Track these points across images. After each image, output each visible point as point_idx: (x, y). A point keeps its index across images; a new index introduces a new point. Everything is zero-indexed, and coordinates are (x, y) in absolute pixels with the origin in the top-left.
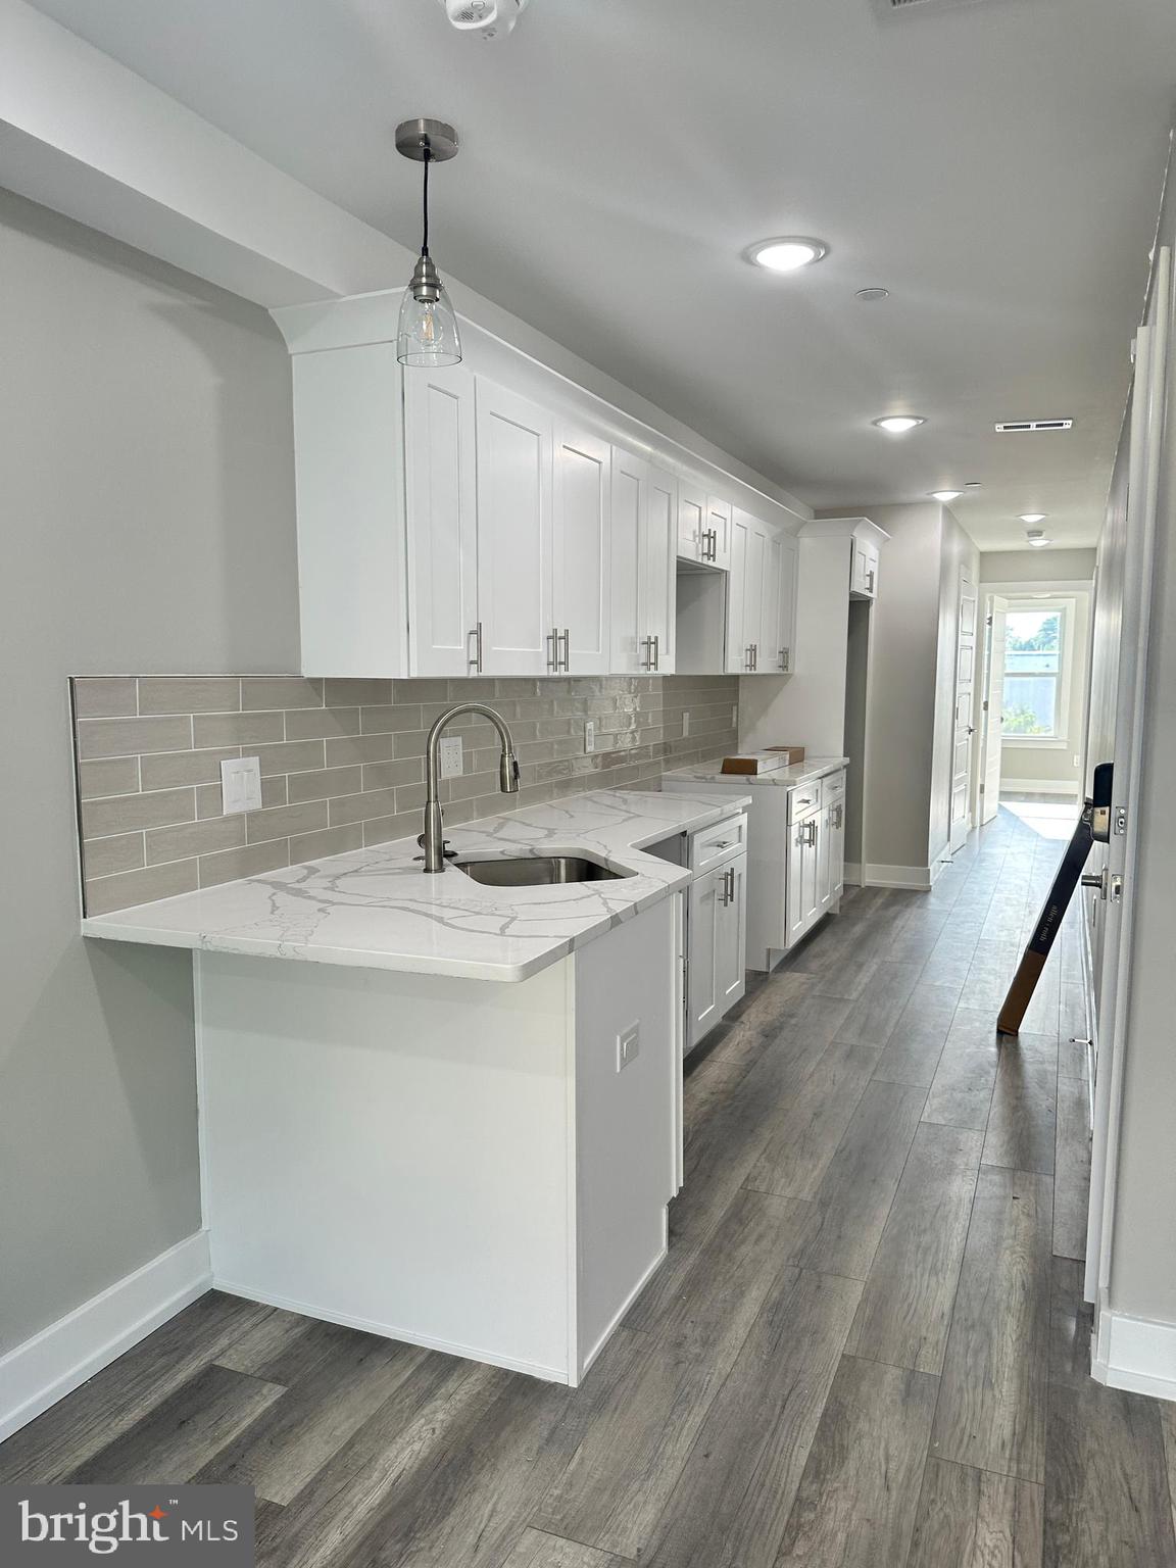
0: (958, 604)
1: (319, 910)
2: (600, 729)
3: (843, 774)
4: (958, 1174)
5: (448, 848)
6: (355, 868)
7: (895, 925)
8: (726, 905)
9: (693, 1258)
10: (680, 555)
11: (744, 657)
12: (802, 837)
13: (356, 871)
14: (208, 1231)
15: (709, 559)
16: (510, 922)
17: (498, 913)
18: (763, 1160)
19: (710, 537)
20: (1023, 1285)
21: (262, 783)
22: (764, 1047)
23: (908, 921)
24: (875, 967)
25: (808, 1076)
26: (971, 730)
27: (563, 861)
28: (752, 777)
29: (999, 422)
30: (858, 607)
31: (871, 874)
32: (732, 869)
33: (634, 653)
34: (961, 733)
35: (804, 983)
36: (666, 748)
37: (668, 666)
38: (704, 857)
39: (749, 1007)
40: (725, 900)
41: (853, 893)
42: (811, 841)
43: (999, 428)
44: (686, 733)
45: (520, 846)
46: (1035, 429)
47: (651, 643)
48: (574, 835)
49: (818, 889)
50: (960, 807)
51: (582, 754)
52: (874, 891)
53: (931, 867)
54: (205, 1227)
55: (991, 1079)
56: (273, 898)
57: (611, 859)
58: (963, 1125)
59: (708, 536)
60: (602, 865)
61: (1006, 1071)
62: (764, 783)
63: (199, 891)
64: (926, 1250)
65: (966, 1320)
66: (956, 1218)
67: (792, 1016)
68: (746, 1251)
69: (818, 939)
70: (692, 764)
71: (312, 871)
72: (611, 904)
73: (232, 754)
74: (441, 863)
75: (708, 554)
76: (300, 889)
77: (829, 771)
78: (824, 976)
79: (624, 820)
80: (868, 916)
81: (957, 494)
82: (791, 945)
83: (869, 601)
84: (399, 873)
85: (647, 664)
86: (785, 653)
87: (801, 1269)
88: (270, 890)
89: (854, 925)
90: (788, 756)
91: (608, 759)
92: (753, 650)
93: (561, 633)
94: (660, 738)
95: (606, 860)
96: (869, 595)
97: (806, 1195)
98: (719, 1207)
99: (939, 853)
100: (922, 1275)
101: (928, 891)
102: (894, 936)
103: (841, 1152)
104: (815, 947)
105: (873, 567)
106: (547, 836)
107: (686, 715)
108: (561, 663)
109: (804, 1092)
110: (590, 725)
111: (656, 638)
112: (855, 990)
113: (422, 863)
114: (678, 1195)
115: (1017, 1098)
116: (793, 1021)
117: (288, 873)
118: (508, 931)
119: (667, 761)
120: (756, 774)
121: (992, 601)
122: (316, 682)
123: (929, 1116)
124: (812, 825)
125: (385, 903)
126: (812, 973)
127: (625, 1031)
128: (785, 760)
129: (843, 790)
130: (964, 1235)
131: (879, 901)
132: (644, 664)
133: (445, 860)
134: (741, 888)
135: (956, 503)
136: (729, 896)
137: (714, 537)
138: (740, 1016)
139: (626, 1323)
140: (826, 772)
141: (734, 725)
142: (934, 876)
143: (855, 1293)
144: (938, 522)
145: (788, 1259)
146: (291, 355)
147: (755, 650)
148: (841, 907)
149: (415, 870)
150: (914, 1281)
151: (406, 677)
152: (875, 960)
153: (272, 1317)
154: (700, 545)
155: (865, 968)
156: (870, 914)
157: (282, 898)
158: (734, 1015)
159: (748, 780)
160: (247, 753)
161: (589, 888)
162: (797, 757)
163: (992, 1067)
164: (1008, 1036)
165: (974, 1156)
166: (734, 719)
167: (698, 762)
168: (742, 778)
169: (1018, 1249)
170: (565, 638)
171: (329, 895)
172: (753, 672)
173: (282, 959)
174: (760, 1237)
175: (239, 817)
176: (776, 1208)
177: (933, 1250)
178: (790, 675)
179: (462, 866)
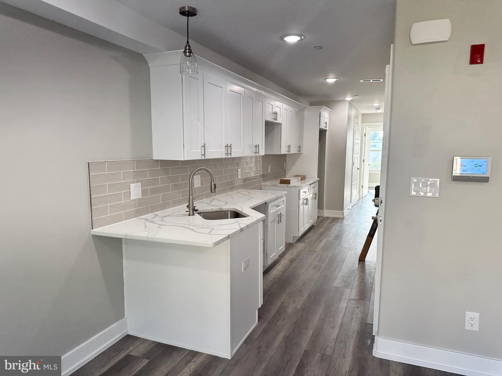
0: (354, 131)
1: (158, 227)
2: (242, 171)
3: (317, 183)
4: (342, 301)
5: (196, 208)
6: (168, 214)
7: (332, 229)
8: (279, 224)
9: (265, 325)
10: (266, 119)
11: (286, 149)
12: (303, 203)
13: (169, 215)
14: (127, 318)
15: (275, 120)
16: (212, 230)
17: (209, 228)
18: (287, 297)
19: (276, 113)
20: (357, 331)
21: (142, 190)
22: (290, 265)
23: (336, 227)
24: (325, 241)
25: (302, 274)
26: (358, 169)
27: (229, 212)
28: (289, 185)
29: (362, 80)
30: (322, 133)
31: (327, 213)
32: (281, 213)
33: (252, 150)
34: (355, 170)
35: (303, 246)
36: (263, 176)
37: (262, 152)
38: (272, 210)
39: (287, 253)
40: (279, 222)
41: (321, 219)
42: (306, 204)
43: (362, 81)
44: (269, 171)
45: (217, 207)
46: (372, 81)
47: (257, 146)
48: (233, 204)
49: (309, 217)
50: (355, 192)
51: (237, 179)
52: (327, 218)
53: (344, 211)
54: (126, 317)
55: (355, 274)
56: (145, 223)
57: (243, 211)
58: (347, 287)
59: (275, 113)
60: (241, 213)
61: (360, 272)
62: (292, 187)
63: (124, 221)
64: (331, 322)
65: (340, 340)
66: (341, 313)
67: (299, 256)
68: (280, 323)
69: (309, 233)
70: (271, 180)
71: (156, 215)
72: (241, 225)
73: (133, 182)
74: (193, 213)
75: (275, 119)
76: (153, 221)
77: (312, 183)
78: (310, 244)
79: (249, 199)
80: (325, 226)
81: (352, 98)
82: (300, 235)
83: (326, 130)
84: (182, 216)
85: (256, 153)
86: (300, 147)
87: (295, 327)
88: (144, 221)
89: (320, 228)
90: (300, 178)
91: (245, 180)
92: (289, 146)
93: (229, 145)
94: (261, 173)
95: (241, 212)
96: (326, 129)
97: (299, 307)
98: (274, 310)
99: (347, 207)
100: (329, 329)
101: (343, 218)
102: (332, 231)
103: (310, 295)
104: (308, 236)
105: (327, 120)
106: (225, 204)
107: (269, 166)
108: (229, 154)
109: (300, 278)
110: (239, 170)
111: (259, 145)
112: (319, 248)
113: (188, 213)
114: (261, 307)
115: (362, 280)
116: (300, 257)
117: (149, 216)
118: (211, 233)
119: (263, 180)
120: (290, 184)
121: (366, 129)
122: (157, 161)
123: (336, 285)
124: (307, 199)
125: (177, 225)
126: (306, 243)
127: (245, 261)
128: (299, 180)
129: (317, 188)
130: (342, 318)
131: (329, 221)
132: (254, 153)
133: (195, 212)
134: (284, 219)
135: (352, 100)
136: (280, 221)
137: (277, 114)
138: (284, 256)
139: (245, 342)
140: (311, 183)
141: (285, 168)
142: (345, 214)
143: (310, 333)
144: (347, 106)
145: (292, 325)
146: (150, 67)
147: (290, 146)
148: (317, 223)
149: (186, 215)
150: (327, 331)
151: (183, 160)
152: (325, 239)
153: (145, 341)
154: (272, 116)
155: (322, 241)
156: (325, 225)
157: (148, 223)
158: (282, 256)
159: (287, 186)
160: (138, 182)
161: (235, 220)
162: (303, 178)
163: (356, 270)
164: (362, 262)
165: (348, 295)
166: (285, 167)
167: (273, 180)
168: (286, 185)
169: (357, 321)
170: (231, 146)
171: (161, 223)
172: (289, 153)
173: (148, 241)
174: (285, 319)
175: (135, 200)
176: (290, 310)
177: (333, 322)
178: (302, 153)
179: (199, 213)
